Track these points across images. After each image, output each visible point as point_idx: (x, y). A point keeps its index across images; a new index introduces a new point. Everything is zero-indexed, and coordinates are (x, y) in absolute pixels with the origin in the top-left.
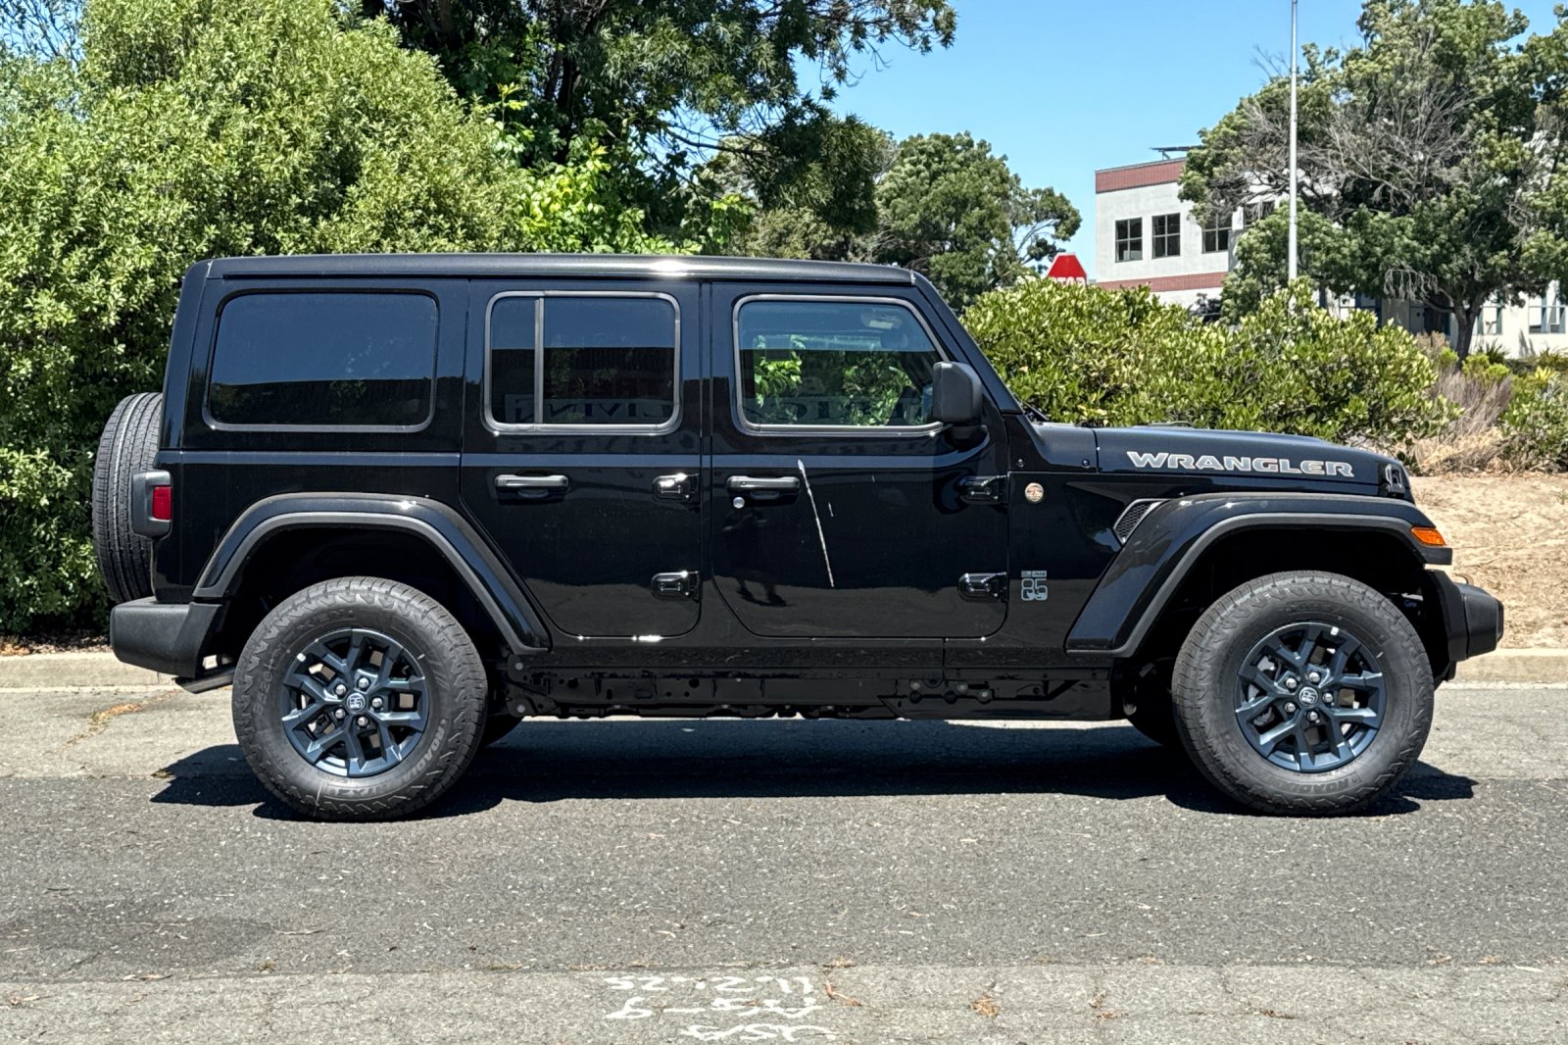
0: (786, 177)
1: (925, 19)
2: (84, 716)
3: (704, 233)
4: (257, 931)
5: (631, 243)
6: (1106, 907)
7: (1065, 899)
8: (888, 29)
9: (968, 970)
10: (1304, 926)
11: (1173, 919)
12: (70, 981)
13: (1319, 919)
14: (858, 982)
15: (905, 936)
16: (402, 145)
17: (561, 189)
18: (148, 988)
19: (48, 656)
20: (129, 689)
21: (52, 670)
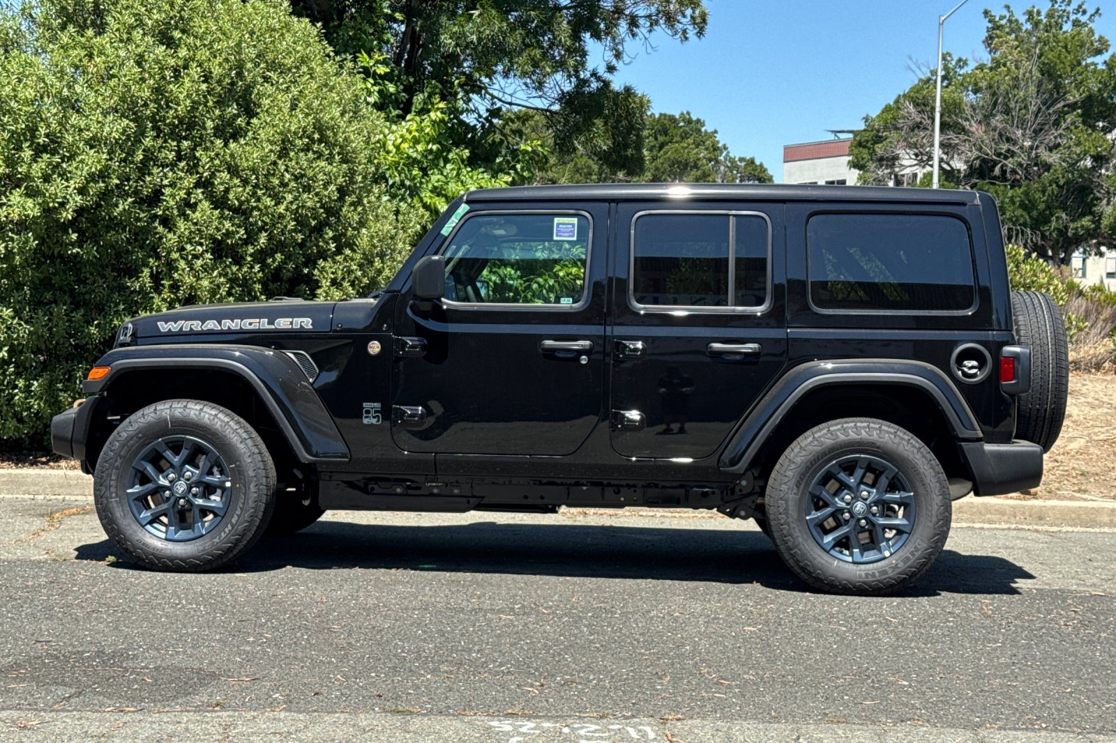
0: (577, 130)
1: (684, 16)
2: (43, 516)
3: (514, 168)
4: (206, 678)
5: (458, 175)
6: (873, 681)
7: (839, 674)
8: (657, 22)
9: (776, 726)
10: (1034, 702)
11: (930, 694)
12: (64, 710)
13: (1044, 696)
14: (690, 732)
15: (719, 698)
16: (293, 89)
17: (410, 133)
18: (127, 718)
19: (10, 471)
20: (73, 498)
21: (12, 482)
